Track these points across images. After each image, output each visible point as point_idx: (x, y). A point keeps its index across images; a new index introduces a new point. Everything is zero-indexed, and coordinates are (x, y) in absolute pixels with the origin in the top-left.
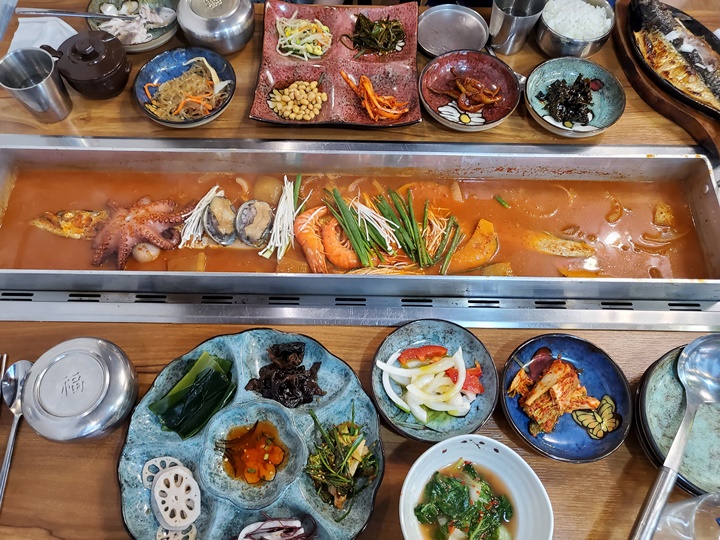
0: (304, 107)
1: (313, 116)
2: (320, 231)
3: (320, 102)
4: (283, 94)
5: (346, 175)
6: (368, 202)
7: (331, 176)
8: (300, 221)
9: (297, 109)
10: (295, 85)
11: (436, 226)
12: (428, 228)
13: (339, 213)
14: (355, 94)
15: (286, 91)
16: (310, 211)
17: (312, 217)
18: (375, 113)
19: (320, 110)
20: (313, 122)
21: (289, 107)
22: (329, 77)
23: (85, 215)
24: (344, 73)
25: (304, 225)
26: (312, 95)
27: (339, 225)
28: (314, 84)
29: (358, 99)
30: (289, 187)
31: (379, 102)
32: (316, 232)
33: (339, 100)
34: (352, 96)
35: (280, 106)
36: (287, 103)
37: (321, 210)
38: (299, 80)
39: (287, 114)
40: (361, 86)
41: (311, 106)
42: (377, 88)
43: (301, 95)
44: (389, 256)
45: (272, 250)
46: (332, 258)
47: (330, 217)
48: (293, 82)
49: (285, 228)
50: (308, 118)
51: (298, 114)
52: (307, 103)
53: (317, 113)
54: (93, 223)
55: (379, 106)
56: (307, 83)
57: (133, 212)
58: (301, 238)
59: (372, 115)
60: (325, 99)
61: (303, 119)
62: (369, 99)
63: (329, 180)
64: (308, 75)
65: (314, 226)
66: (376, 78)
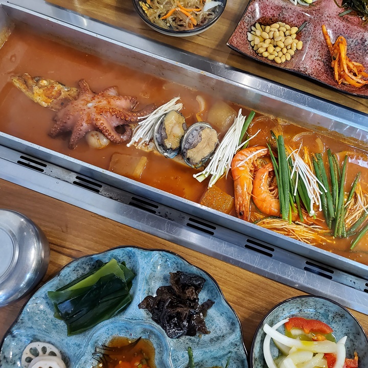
0: (278, 49)
1: (284, 60)
2: (255, 171)
3: (295, 49)
4: (264, 30)
5: (295, 124)
6: (307, 156)
7: (281, 122)
8: (239, 157)
9: (271, 49)
10: (276, 25)
11: (361, 201)
12: (353, 200)
13: (277, 159)
14: (329, 51)
15: (268, 28)
16: (252, 149)
17: (251, 156)
18: (340, 76)
19: (292, 57)
20: (282, 67)
21: (265, 45)
22: (310, 27)
23: (58, 87)
24: (324, 28)
25: (242, 162)
26: (290, 40)
27: (273, 171)
28: (295, 30)
29: (330, 57)
30: (240, 120)
31: (348, 67)
32: (251, 171)
33: (312, 53)
34: (324, 52)
35: (257, 41)
36: (264, 40)
37: (262, 151)
38: (283, 22)
39: (261, 50)
40: (336, 46)
41: (285, 50)
42: (350, 52)
43: (280, 37)
44: (308, 216)
45: (207, 176)
46: (257, 201)
47: (267, 160)
48: (276, 21)
49: (225, 159)
50: (278, 60)
51: (271, 54)
52: (282, 45)
53: (289, 58)
54: (61, 97)
55: (347, 71)
56: (288, 27)
57: (97, 100)
58: (236, 173)
59: (337, 77)
60: (300, 48)
61: (273, 61)
62: (340, 61)
63: (279, 125)
64: (292, 19)
65: (251, 165)
66: (352, 41)
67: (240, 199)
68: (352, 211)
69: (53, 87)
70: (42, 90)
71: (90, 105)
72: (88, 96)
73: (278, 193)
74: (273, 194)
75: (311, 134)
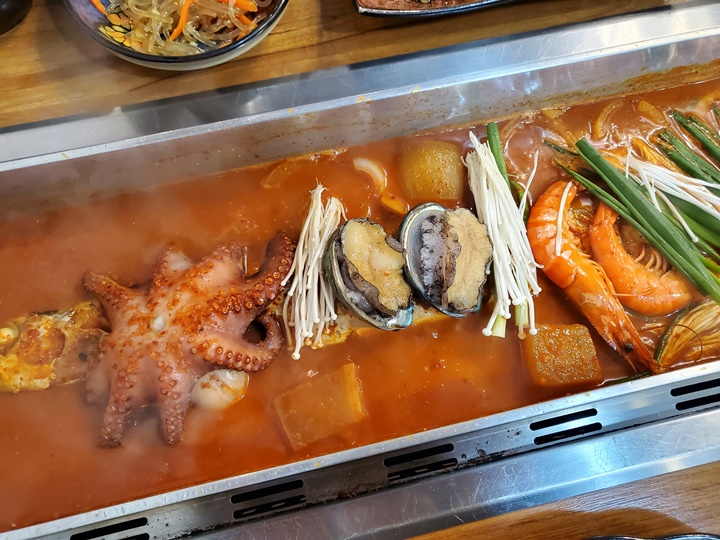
13: (609, 190)
17: (561, 216)
23: (43, 326)
25: (559, 239)
32: (579, 247)
46: (635, 302)
54: (68, 343)
67: (605, 319)
69: (33, 333)
70: (12, 357)
71: (158, 323)
72: (136, 303)
74: (654, 265)
75: (622, 103)
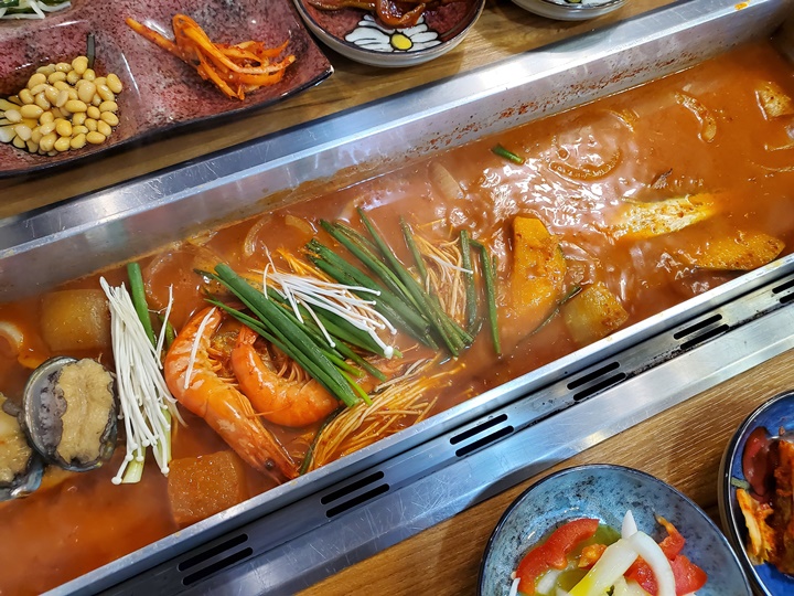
0: (79, 118)
1: (107, 131)
2: (227, 366)
3: (112, 96)
4: (21, 103)
5: (227, 226)
6: (295, 263)
7: (197, 240)
8: (176, 366)
9: (65, 127)
10: (38, 78)
13: (248, 311)
14: (177, 58)
15: (25, 94)
16: (188, 331)
18: (233, 84)
19: (118, 113)
20: (114, 143)
21: (47, 127)
22: (106, 39)
24: (133, 22)
25: (189, 371)
26: (87, 88)
27: (260, 337)
28: (81, 63)
29: (188, 67)
30: (119, 300)
31: (233, 59)
32: (219, 373)
33: (149, 80)
34: (170, 63)
35: (24, 132)
36: (38, 121)
37: (209, 320)
38: (45, 63)
39: (47, 143)
40: (181, 38)
41: (94, 111)
42: (214, 35)
43: (61, 93)
44: (387, 362)
45: (141, 458)
47: (232, 326)
48: (32, 71)
49: (150, 396)
50: (97, 138)
51: (72, 136)
52: (81, 106)
53: (114, 120)
55: (236, 68)
56: (63, 66)
58: (195, 403)
59: (229, 90)
60: (118, 87)
61: (88, 145)
62: (210, 59)
63: (198, 249)
64: (59, 47)
65: (209, 362)
66: (203, 14)
67: (244, 442)
68: (446, 289)
73: (302, 370)
74: (295, 378)
75: (270, 220)
